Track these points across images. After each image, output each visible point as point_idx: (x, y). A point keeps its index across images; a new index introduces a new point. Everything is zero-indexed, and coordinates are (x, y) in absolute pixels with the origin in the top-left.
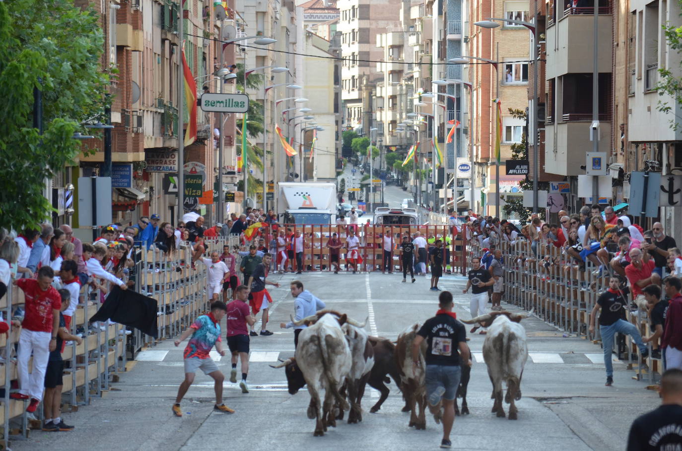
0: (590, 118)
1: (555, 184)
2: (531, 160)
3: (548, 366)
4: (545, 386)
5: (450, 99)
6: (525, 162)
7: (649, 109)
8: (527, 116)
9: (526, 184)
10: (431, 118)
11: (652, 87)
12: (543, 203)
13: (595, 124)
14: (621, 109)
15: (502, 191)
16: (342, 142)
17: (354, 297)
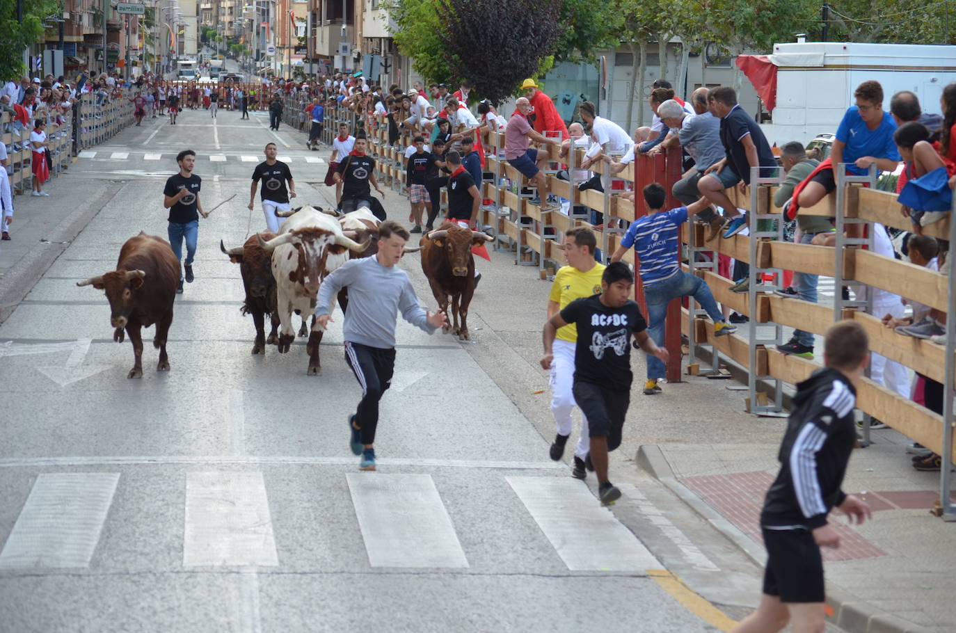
0: (341, 23)
1: (322, 60)
2: (308, 46)
3: (316, 165)
4: (313, 176)
5: (263, 10)
6: (305, 47)
7: (374, 18)
8: (306, 21)
9: (306, 60)
10: (252, 21)
11: (376, 6)
12: (315, 71)
13: (344, 26)
14: (359, 18)
15: (292, 64)
16: (201, 33)
17: (206, 123)
